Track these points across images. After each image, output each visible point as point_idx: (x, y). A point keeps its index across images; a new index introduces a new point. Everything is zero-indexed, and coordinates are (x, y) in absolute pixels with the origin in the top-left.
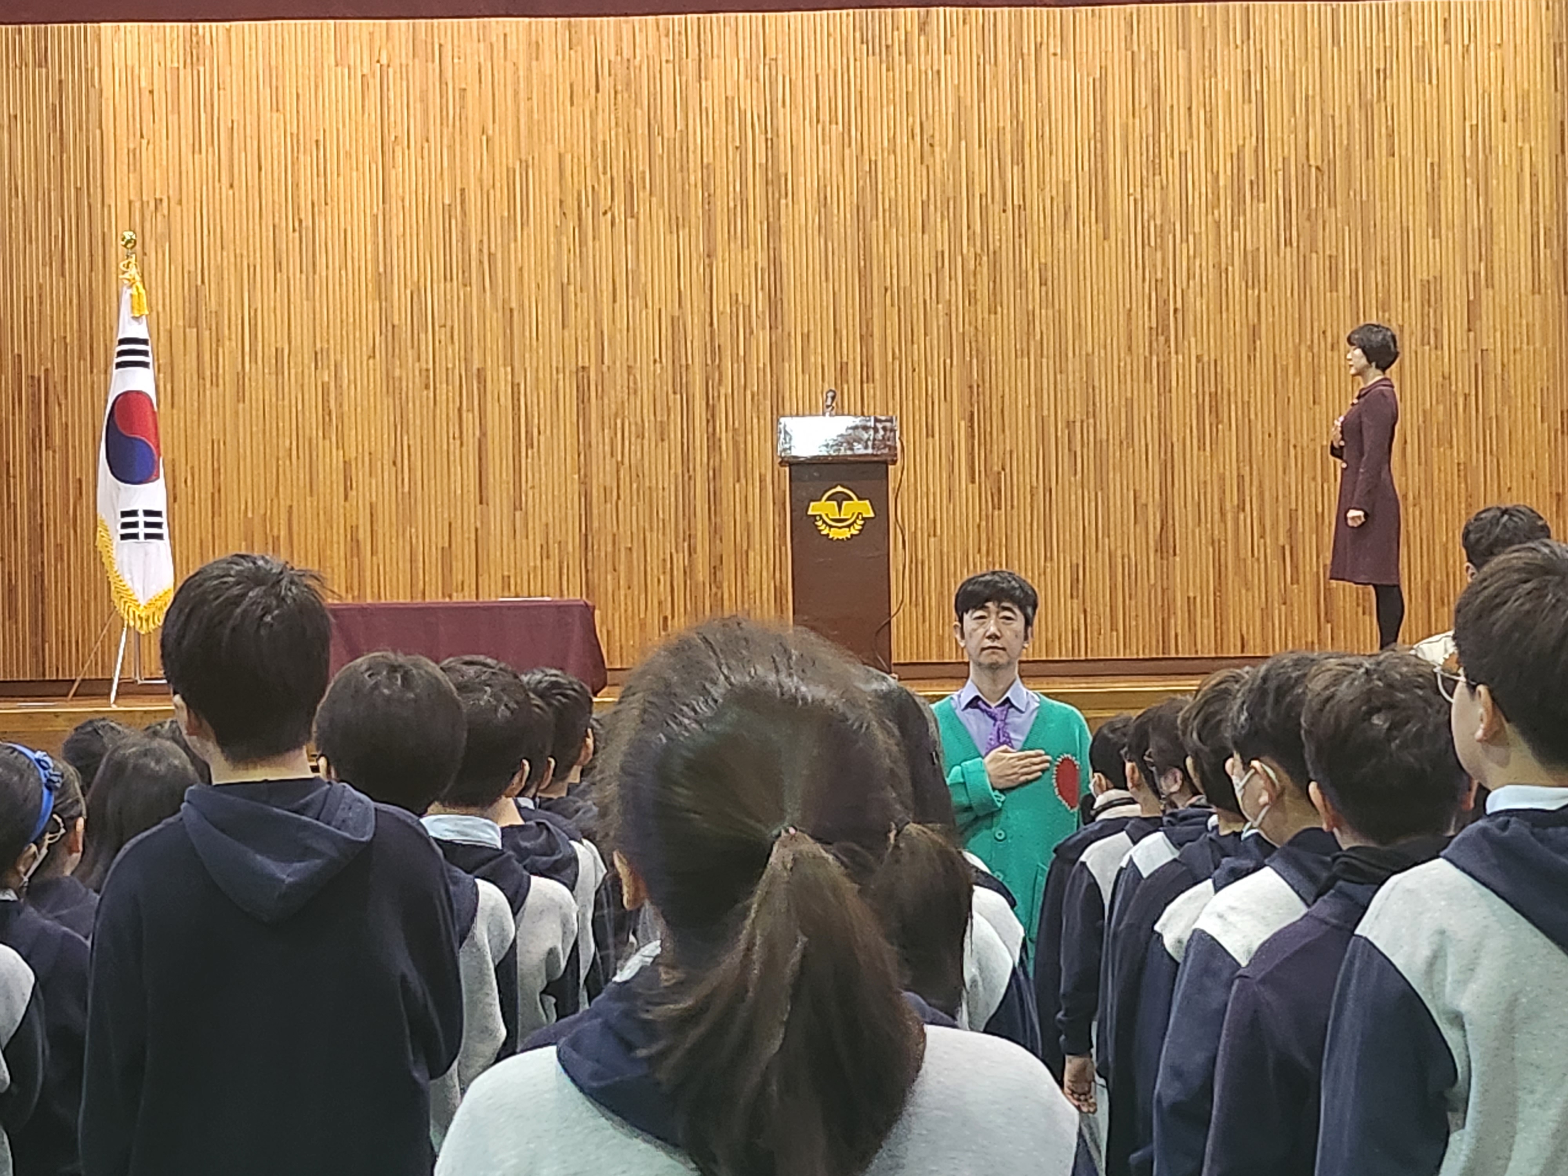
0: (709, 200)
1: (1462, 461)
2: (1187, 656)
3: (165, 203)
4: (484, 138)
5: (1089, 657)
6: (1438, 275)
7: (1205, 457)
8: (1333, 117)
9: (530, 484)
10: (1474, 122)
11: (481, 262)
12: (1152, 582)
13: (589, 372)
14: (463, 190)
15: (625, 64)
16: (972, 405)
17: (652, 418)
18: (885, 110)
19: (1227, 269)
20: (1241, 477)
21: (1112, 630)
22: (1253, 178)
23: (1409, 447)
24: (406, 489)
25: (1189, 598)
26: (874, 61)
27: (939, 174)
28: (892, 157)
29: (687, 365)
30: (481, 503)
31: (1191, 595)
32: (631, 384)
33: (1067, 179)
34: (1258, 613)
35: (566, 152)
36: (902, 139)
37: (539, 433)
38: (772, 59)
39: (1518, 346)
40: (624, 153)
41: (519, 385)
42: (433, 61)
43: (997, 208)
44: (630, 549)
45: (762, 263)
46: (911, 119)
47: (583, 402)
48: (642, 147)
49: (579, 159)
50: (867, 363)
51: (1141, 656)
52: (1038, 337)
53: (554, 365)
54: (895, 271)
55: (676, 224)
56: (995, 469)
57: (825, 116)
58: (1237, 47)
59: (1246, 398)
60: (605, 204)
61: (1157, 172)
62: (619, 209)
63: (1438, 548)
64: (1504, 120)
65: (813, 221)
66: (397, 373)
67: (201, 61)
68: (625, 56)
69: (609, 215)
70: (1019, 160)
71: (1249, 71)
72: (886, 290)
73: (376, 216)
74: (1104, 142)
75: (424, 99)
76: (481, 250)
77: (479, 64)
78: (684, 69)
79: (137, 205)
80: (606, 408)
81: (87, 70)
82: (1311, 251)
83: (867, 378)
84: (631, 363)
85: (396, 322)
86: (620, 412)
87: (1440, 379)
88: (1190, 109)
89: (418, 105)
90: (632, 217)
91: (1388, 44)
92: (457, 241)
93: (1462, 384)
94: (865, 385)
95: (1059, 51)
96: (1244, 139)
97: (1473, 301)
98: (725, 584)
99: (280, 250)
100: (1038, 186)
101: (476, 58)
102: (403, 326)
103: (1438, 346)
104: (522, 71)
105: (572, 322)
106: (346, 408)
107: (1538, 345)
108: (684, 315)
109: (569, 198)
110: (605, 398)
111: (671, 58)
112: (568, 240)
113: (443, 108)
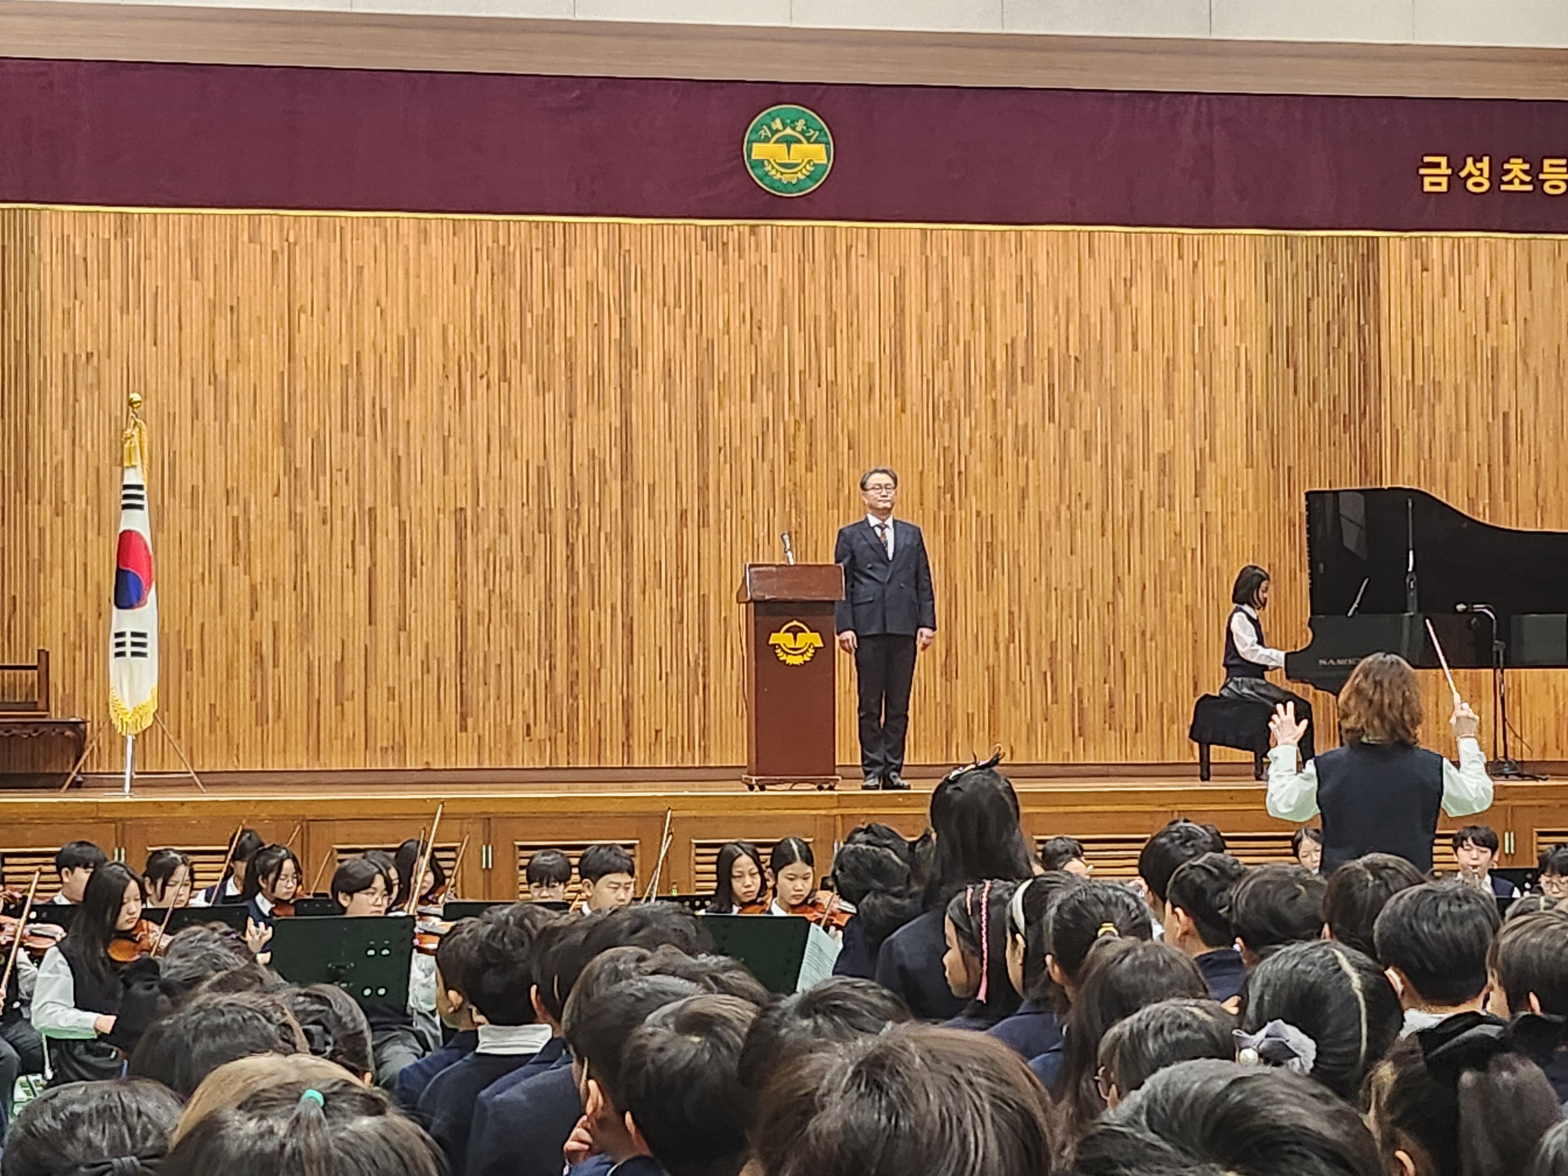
0: (571, 368)
1: (1189, 604)
3: (95, 358)
4: (378, 309)
6: (1171, 449)
7: (983, 596)
8: (1089, 316)
9: (413, 608)
12: (938, 700)
13: (466, 513)
14: (358, 353)
15: (501, 250)
17: (520, 553)
18: (721, 298)
19: (1002, 440)
20: (1011, 613)
22: (1024, 364)
23: (1147, 590)
24: (306, 612)
25: (968, 714)
26: (712, 256)
27: (765, 351)
28: (726, 337)
29: (550, 509)
30: (370, 623)
31: (970, 711)
32: (502, 524)
33: (872, 361)
34: (1024, 729)
35: (449, 323)
36: (735, 322)
37: (422, 564)
38: (625, 250)
39: (1235, 509)
40: (499, 325)
41: (404, 523)
42: (335, 240)
43: (814, 382)
44: (499, 666)
45: (616, 422)
46: (742, 306)
47: (461, 538)
48: (515, 320)
49: (460, 330)
50: (703, 511)
51: (928, 763)
52: (847, 492)
53: (436, 506)
54: (727, 434)
55: (542, 388)
57: (670, 300)
58: (1011, 255)
59: (1016, 548)
60: (481, 368)
61: (946, 357)
62: (494, 374)
63: (1169, 675)
64: (1225, 324)
65: (659, 388)
66: (298, 511)
67: (130, 234)
68: (501, 243)
69: (485, 379)
70: (832, 343)
71: (1021, 277)
72: (720, 449)
73: (283, 373)
74: (902, 331)
75: (327, 274)
76: (374, 406)
77: (376, 245)
78: (551, 257)
79: (71, 358)
80: (480, 543)
81: (27, 238)
82: (1070, 428)
83: (703, 523)
84: (502, 506)
85: (298, 466)
86: (492, 549)
87: (1173, 536)
88: (972, 305)
89: (321, 279)
90: (505, 381)
92: (353, 397)
93: (1191, 539)
94: (702, 530)
95: (866, 253)
96: (1017, 332)
97: (1201, 473)
98: (581, 696)
99: (197, 400)
100: (848, 366)
101: (372, 240)
102: (304, 470)
103: (1171, 509)
104: (412, 254)
105: (451, 471)
106: (252, 539)
107: (1250, 510)
108: (548, 465)
109: (451, 364)
110: (480, 536)
111: (540, 246)
112: (449, 399)
113: (343, 282)
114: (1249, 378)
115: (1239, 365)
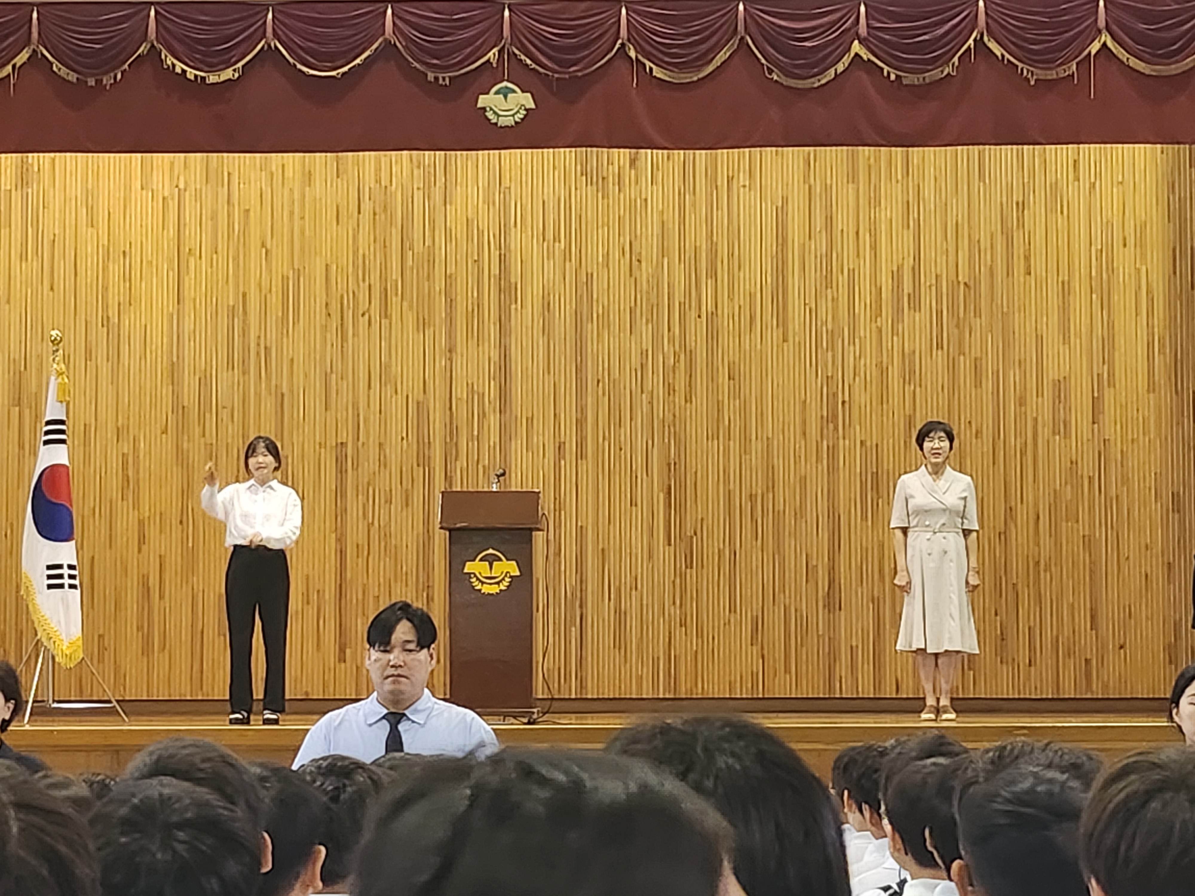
0: (451, 303)
1: (1087, 533)
2: (849, 696)
4: (264, 250)
5: (766, 696)
6: (1067, 375)
7: (867, 527)
8: (979, 241)
10: (1099, 247)
11: (258, 354)
12: (821, 633)
13: (347, 447)
14: (244, 295)
15: (383, 191)
16: (669, 479)
17: (399, 486)
18: (600, 231)
19: (887, 368)
21: (785, 672)
22: (911, 291)
23: (1041, 520)
24: (190, 545)
25: (852, 647)
26: (592, 191)
27: (644, 283)
28: (606, 270)
29: (429, 443)
31: (854, 644)
32: (382, 458)
33: (753, 291)
35: (332, 263)
36: (614, 256)
38: (506, 188)
39: (1135, 436)
40: (381, 264)
42: (223, 185)
43: (694, 314)
45: (495, 359)
46: (622, 238)
47: (341, 472)
48: (396, 258)
49: (342, 269)
50: (581, 444)
51: (810, 696)
52: (727, 423)
53: (318, 441)
54: (606, 365)
55: (422, 324)
56: (688, 534)
57: (550, 235)
58: (897, 182)
60: (363, 306)
61: (829, 285)
62: (375, 311)
63: (1065, 606)
64: (1125, 245)
65: (538, 322)
66: (185, 447)
67: (30, 185)
68: (383, 183)
69: (367, 316)
70: (713, 273)
71: (908, 202)
72: (598, 381)
73: (172, 316)
74: (784, 261)
75: (214, 217)
76: (258, 345)
77: (261, 189)
78: (432, 195)
80: (360, 477)
82: (959, 355)
83: (581, 454)
84: (382, 441)
85: (186, 404)
86: (372, 482)
87: (1069, 463)
88: (857, 233)
89: (209, 222)
90: (386, 317)
91: (1026, 180)
92: (239, 336)
93: (1087, 467)
94: (579, 461)
95: (747, 184)
96: (903, 259)
97: (1098, 398)
99: (91, 342)
100: (729, 297)
101: (258, 183)
102: (191, 407)
103: (1067, 435)
104: (296, 196)
105: (333, 405)
106: (141, 475)
107: (1152, 437)
108: (428, 400)
109: (334, 302)
110: (360, 469)
111: (422, 186)
112: (331, 337)
113: (230, 225)
114: (1151, 300)
115: (1140, 287)
